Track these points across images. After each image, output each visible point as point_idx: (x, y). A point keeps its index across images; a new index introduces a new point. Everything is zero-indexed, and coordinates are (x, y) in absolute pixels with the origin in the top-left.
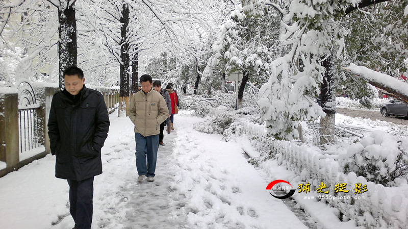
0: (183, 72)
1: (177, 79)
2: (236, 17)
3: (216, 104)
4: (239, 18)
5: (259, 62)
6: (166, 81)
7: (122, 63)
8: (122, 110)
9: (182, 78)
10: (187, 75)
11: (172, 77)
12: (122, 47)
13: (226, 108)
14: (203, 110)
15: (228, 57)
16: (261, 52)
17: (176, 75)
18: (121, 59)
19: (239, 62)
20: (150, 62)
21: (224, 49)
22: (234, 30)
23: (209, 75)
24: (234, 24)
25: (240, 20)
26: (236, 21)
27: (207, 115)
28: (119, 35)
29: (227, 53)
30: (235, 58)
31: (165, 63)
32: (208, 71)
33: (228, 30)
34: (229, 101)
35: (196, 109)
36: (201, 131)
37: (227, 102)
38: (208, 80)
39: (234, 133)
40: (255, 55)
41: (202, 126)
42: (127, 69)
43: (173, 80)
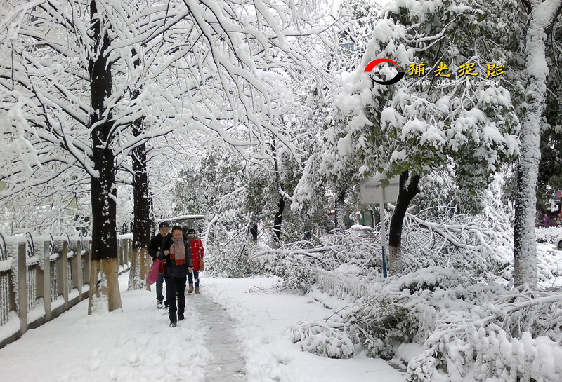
0: (249, 197)
1: (238, 211)
2: (404, 11)
3: (331, 261)
4: (411, 15)
5: (492, 132)
6: (216, 218)
7: (96, 174)
8: (98, 296)
9: (249, 208)
10: (259, 201)
11: (229, 207)
12: (94, 133)
13: (359, 270)
14: (303, 277)
15: (393, 123)
16: (495, 101)
17: (235, 203)
18: (93, 163)
19: (433, 133)
20: (179, 179)
21: (374, 105)
22: (402, 46)
23: (309, 197)
24: (400, 30)
25: (416, 19)
26: (405, 22)
27: (314, 287)
28: (87, 104)
29: (388, 113)
30: (418, 124)
31: (211, 177)
32: (306, 188)
33: (383, 46)
34: (362, 252)
35: (284, 275)
36: (316, 352)
37: (358, 254)
38: (306, 208)
39: (442, 367)
40: (476, 113)
41: (321, 337)
42: (108, 189)
43: (231, 214)
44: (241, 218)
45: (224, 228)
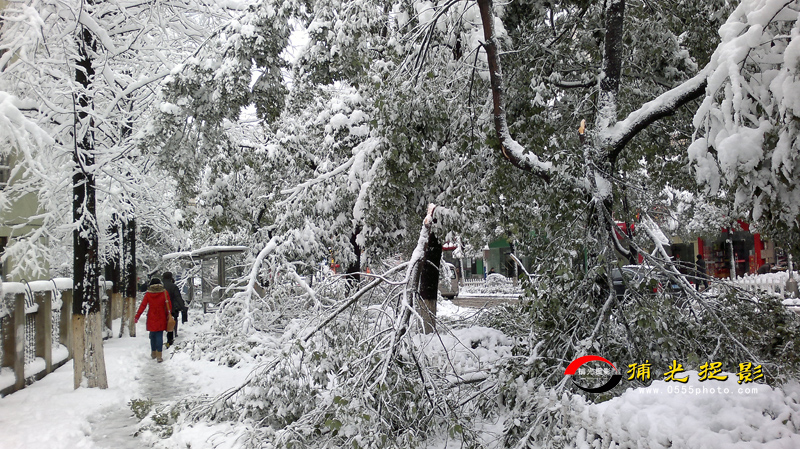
43: (306, 236)
44: (327, 245)
45: (291, 267)
